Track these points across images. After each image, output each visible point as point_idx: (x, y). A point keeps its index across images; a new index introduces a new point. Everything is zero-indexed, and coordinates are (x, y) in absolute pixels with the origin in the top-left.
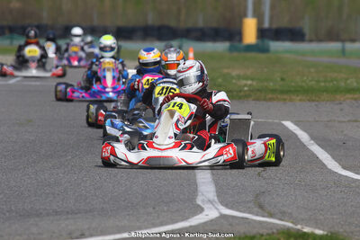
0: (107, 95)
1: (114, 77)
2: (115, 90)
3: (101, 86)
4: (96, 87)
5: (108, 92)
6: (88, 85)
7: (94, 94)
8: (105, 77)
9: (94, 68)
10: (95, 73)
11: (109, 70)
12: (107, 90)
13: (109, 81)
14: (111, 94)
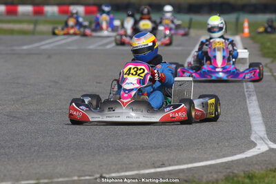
0: (217, 75)
1: (224, 57)
2: (225, 70)
3: (210, 66)
4: (206, 67)
5: (218, 72)
6: (198, 65)
7: (204, 74)
8: (215, 57)
9: (205, 48)
10: (206, 53)
11: (219, 50)
12: (217, 70)
13: (219, 61)
14: (221, 75)
